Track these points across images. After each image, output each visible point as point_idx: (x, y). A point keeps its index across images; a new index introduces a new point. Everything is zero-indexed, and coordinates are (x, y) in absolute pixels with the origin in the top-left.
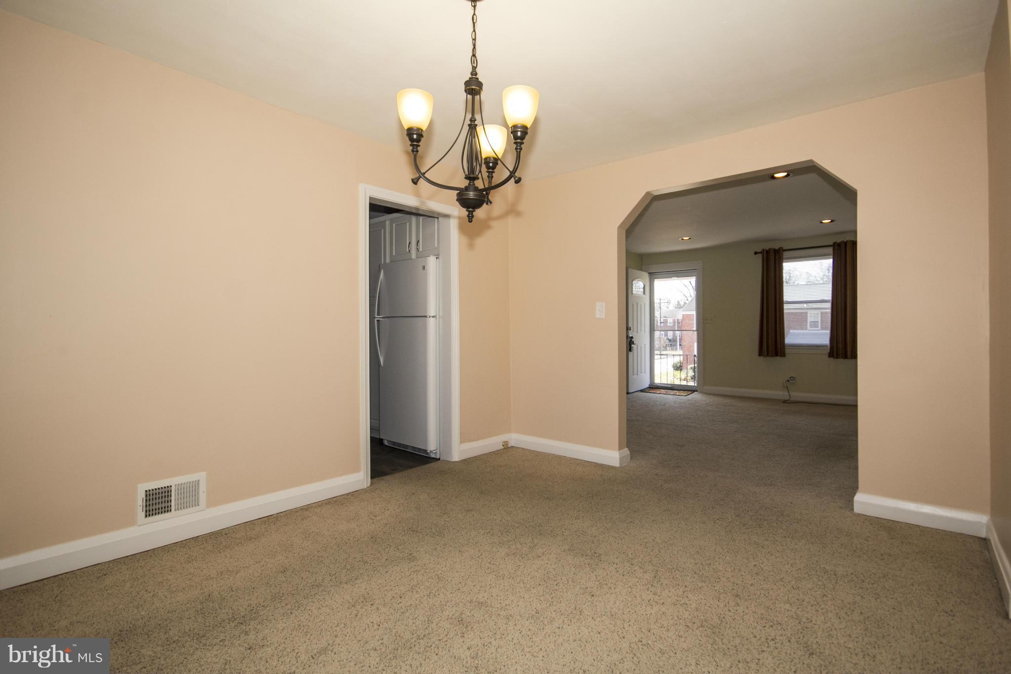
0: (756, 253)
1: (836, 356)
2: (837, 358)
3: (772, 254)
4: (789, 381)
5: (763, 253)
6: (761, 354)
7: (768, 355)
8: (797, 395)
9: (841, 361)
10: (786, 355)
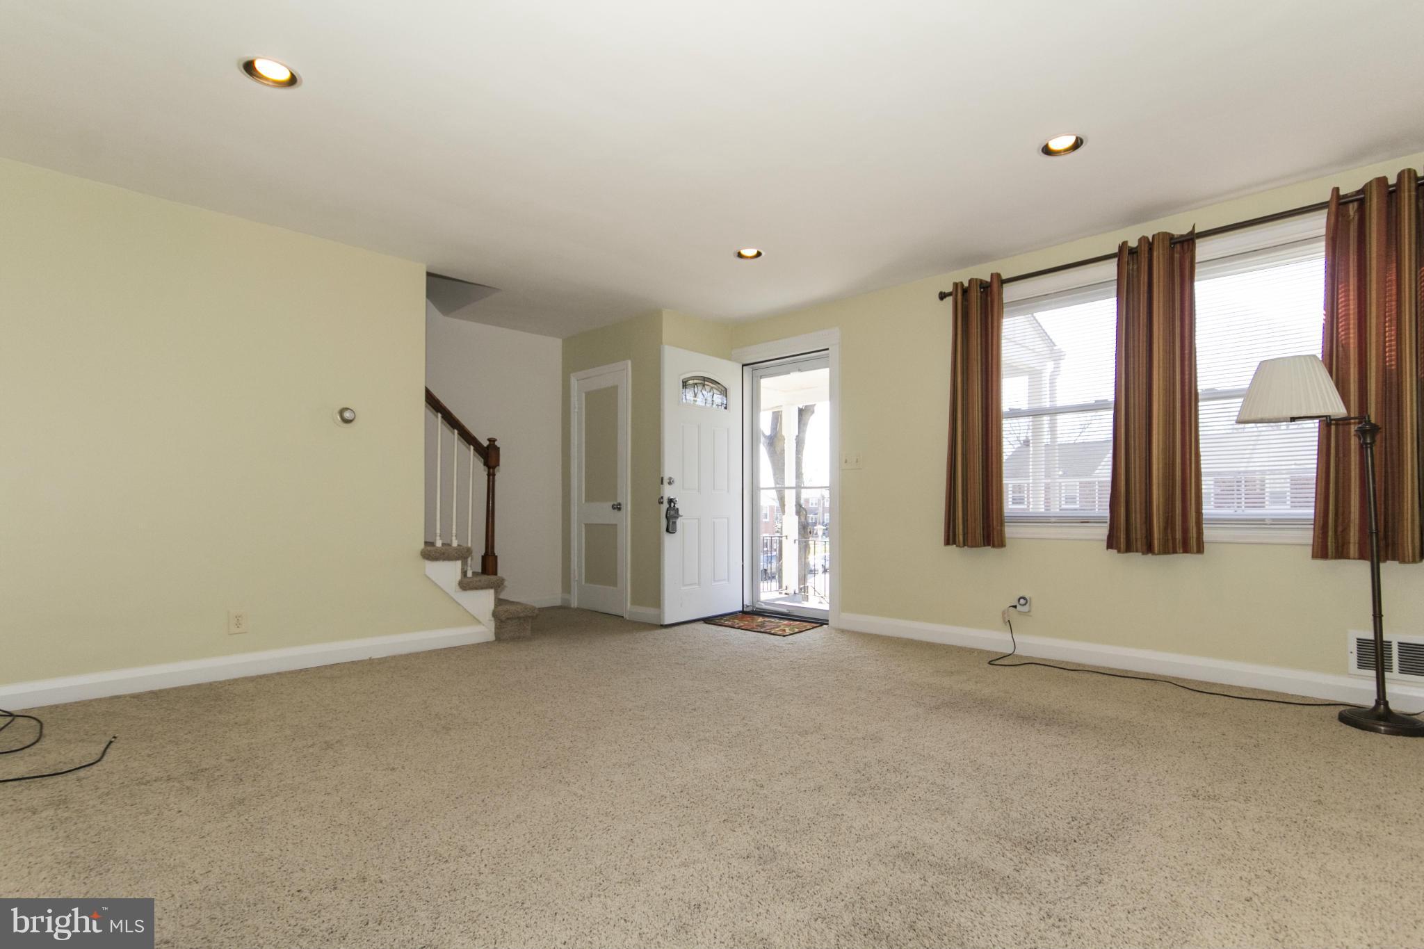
0: (942, 296)
1: (1123, 546)
2: (1128, 549)
3: (975, 296)
4: (1015, 607)
5: (956, 295)
6: (950, 539)
7: (965, 544)
8: (1033, 644)
9: (1136, 558)
10: (1007, 541)
